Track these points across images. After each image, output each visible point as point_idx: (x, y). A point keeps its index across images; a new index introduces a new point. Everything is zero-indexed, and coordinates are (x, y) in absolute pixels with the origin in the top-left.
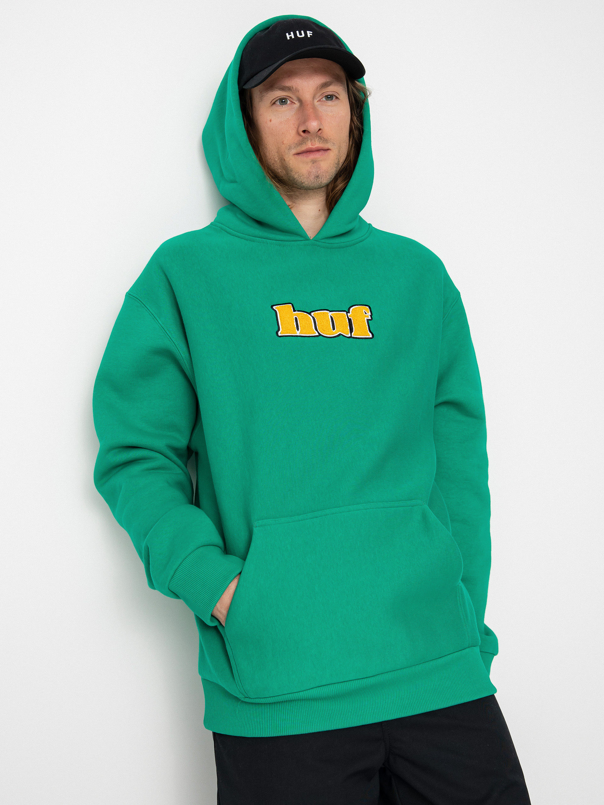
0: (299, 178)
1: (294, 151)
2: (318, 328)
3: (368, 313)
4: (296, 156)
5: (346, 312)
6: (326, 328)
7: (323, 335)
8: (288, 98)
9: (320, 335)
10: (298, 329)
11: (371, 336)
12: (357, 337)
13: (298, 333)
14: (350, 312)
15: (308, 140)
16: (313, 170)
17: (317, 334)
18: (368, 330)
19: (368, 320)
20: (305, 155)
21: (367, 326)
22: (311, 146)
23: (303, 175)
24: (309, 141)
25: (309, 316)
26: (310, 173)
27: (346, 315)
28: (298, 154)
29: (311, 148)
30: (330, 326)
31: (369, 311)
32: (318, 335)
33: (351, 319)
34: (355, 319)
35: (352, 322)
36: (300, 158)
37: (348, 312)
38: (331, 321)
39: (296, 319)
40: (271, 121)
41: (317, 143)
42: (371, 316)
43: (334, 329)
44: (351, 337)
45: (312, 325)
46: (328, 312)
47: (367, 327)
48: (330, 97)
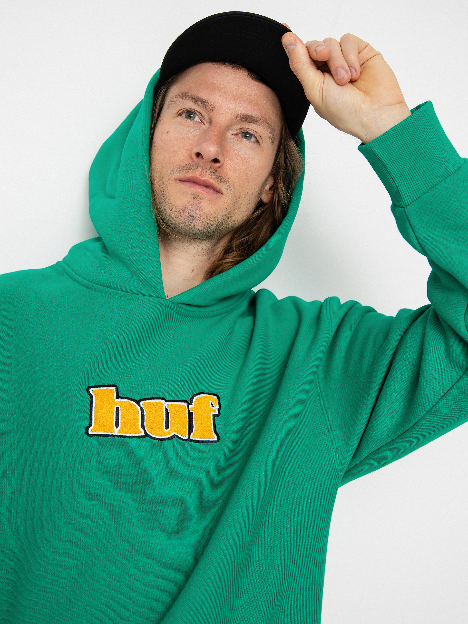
0: (170, 210)
1: (177, 175)
2: (146, 425)
3: (216, 406)
4: (178, 182)
5: (187, 403)
6: (156, 427)
7: (151, 435)
8: (198, 114)
9: (147, 435)
10: (117, 426)
11: (216, 439)
12: (197, 439)
13: (116, 432)
14: (193, 403)
15: (197, 167)
16: (190, 206)
17: (143, 434)
18: (213, 430)
19: (214, 416)
20: (188, 184)
21: (212, 424)
22: (198, 176)
23: (175, 208)
24: (199, 169)
25: (137, 406)
26: (184, 208)
27: (187, 407)
28: (181, 181)
29: (198, 178)
30: (163, 424)
31: (218, 403)
32: (143, 436)
33: (193, 413)
34: (198, 414)
35: (194, 418)
36: (181, 186)
37: (190, 403)
38: (165, 416)
39: (118, 409)
40: (168, 132)
41: (208, 176)
42: (219, 410)
43: (167, 427)
44: (189, 440)
45: (138, 419)
46: (163, 402)
47: (212, 426)
48: (248, 135)
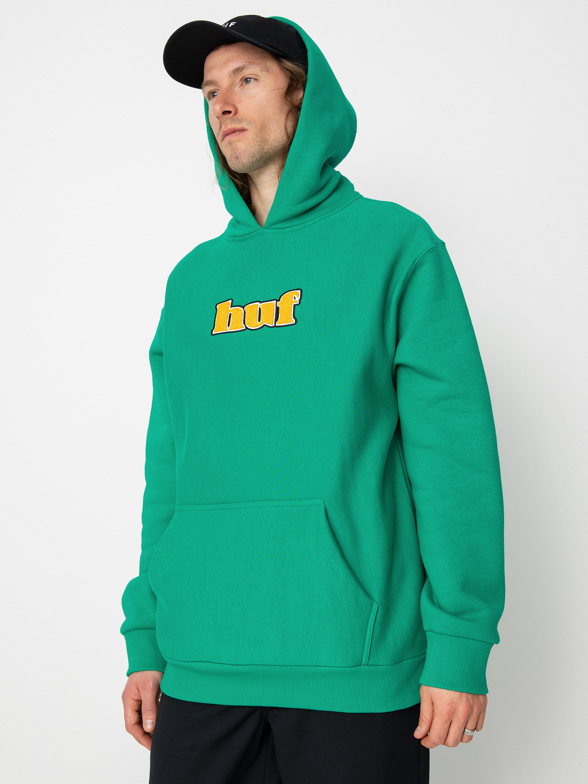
2: (246, 322)
3: (298, 297)
4: (222, 142)
5: (276, 301)
6: (253, 321)
7: (249, 328)
8: (217, 91)
9: (247, 328)
10: (228, 325)
11: (294, 322)
12: (281, 325)
13: (227, 330)
14: (281, 300)
16: (232, 152)
18: (292, 316)
19: (295, 305)
25: (242, 310)
26: (231, 155)
27: (275, 304)
30: (256, 319)
31: (300, 295)
32: (244, 329)
33: (279, 307)
34: (283, 307)
35: (279, 310)
37: (278, 301)
38: (258, 312)
39: (230, 315)
42: (300, 300)
43: (259, 320)
44: (275, 326)
45: (242, 319)
46: (258, 304)
47: (293, 313)
48: (249, 80)
